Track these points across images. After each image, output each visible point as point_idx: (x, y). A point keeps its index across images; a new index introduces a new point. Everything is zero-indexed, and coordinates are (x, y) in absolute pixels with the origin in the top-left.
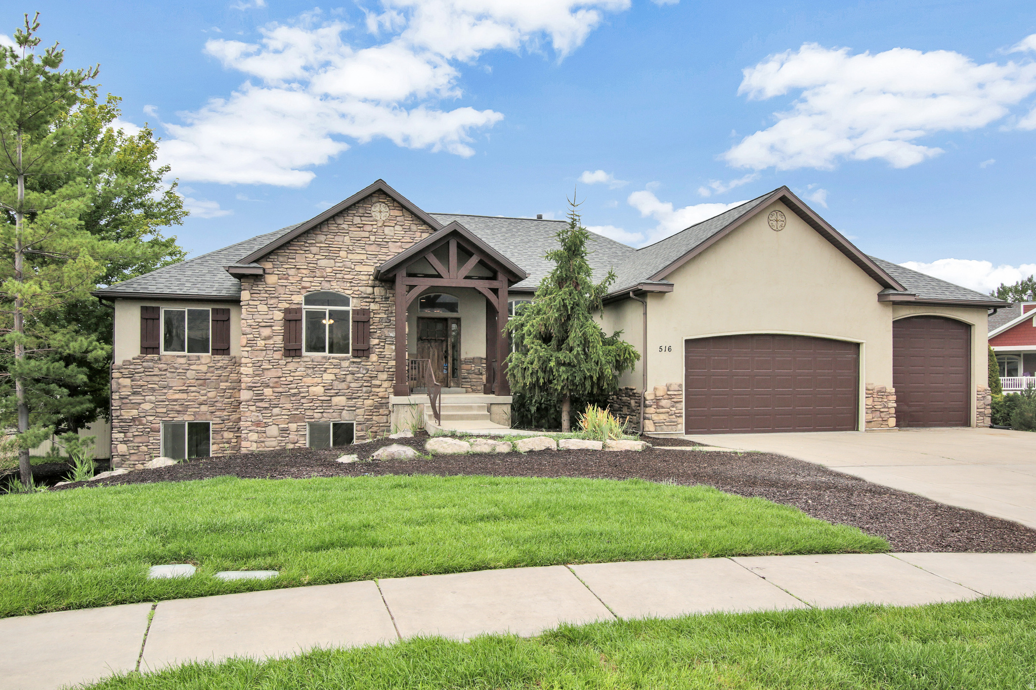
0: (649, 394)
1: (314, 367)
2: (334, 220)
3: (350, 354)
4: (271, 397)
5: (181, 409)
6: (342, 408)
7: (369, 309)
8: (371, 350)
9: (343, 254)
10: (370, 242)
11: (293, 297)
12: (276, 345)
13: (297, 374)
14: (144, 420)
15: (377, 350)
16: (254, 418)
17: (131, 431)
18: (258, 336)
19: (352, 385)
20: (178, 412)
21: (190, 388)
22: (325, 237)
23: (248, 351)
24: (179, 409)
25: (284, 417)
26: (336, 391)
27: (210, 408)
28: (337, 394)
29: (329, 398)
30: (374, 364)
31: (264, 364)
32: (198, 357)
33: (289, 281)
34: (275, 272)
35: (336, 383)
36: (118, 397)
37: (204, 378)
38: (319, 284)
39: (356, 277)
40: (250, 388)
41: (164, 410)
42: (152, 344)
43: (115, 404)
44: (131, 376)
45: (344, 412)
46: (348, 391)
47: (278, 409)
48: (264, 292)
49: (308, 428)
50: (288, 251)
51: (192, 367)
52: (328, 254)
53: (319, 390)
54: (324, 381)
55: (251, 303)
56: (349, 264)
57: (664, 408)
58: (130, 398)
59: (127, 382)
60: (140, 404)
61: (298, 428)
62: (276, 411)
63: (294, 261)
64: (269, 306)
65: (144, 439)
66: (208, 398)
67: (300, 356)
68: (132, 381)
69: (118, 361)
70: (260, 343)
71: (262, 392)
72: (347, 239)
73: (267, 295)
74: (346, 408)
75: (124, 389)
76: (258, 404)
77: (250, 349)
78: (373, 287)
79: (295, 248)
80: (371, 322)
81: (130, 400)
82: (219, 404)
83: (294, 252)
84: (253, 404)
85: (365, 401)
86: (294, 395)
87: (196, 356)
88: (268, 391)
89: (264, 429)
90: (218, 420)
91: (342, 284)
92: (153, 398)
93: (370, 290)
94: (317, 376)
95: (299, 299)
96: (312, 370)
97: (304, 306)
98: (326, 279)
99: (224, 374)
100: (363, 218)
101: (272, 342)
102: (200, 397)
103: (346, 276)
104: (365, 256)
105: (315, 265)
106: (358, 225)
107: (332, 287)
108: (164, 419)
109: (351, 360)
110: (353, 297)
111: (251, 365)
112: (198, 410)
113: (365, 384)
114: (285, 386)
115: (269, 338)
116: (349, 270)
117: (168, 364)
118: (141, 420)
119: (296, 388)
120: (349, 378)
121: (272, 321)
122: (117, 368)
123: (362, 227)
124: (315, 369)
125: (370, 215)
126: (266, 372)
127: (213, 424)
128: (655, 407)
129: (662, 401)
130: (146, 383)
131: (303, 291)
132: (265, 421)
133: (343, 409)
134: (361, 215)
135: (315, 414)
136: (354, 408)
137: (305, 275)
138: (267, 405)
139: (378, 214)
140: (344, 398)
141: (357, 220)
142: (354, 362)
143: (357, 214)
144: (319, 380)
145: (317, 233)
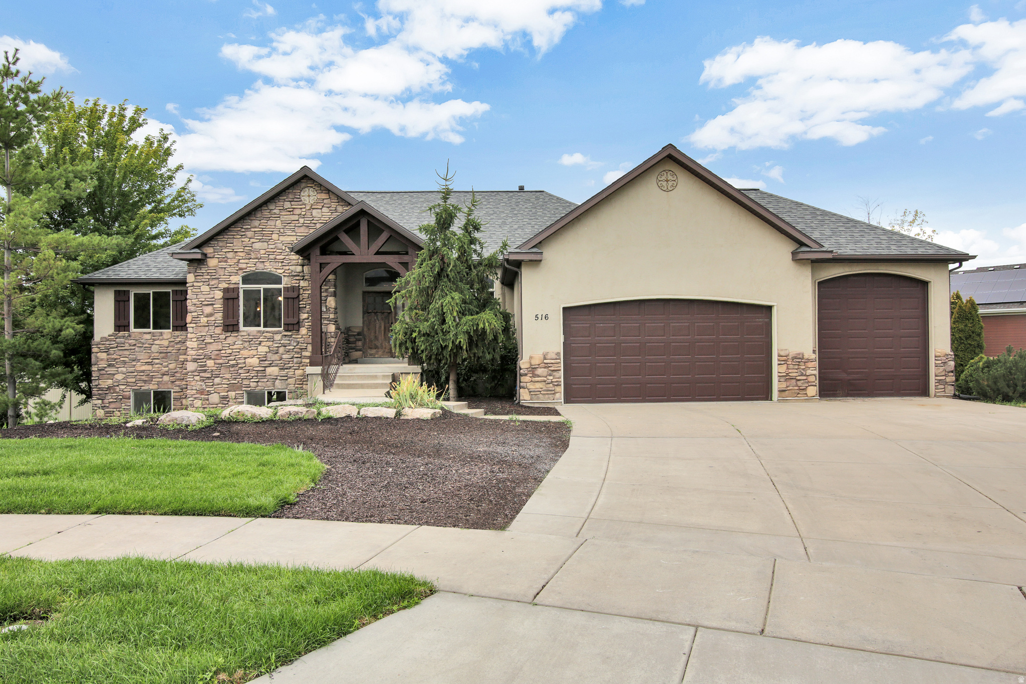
0: (523, 363)
1: (251, 341)
2: (267, 206)
3: (282, 328)
4: (213, 368)
5: (147, 379)
6: (275, 377)
7: (299, 286)
8: (301, 324)
9: (275, 236)
10: (299, 225)
11: (231, 278)
12: (216, 322)
13: (235, 347)
14: (117, 389)
15: (306, 324)
16: (199, 386)
17: (107, 398)
18: (201, 313)
19: (284, 356)
20: (145, 381)
21: (154, 361)
22: (259, 222)
23: (193, 327)
24: (145, 379)
25: (224, 386)
26: (270, 362)
27: (171, 378)
28: (270, 365)
29: (263, 369)
30: (304, 336)
31: (206, 338)
32: (161, 333)
33: (228, 264)
34: (216, 256)
35: (269, 355)
36: (96, 369)
37: (165, 351)
38: (254, 265)
39: (287, 257)
40: (195, 360)
41: (133, 380)
42: (124, 323)
43: (95, 375)
44: (107, 351)
45: (277, 381)
46: (281, 362)
47: (219, 379)
48: (206, 274)
49: (245, 396)
50: (226, 237)
51: (156, 342)
52: (261, 238)
53: (254, 361)
54: (259, 353)
55: (195, 284)
56: (280, 246)
57: (540, 377)
58: (106, 370)
59: (103, 356)
60: (114, 374)
61: (236, 396)
62: (217, 380)
63: (232, 245)
64: (210, 286)
65: (118, 405)
66: (169, 369)
67: (238, 331)
68: (108, 355)
69: (97, 338)
70: (204, 320)
71: (205, 364)
72: (279, 222)
73: (209, 277)
74: (279, 378)
75: (102, 362)
76: (202, 374)
77: (194, 325)
78: (303, 266)
79: (232, 234)
80: (301, 299)
81: (106, 371)
82: (178, 375)
83: (232, 237)
84: (198, 374)
85: (296, 371)
86: (233, 366)
87: (160, 332)
88: (210, 363)
89: (207, 397)
90: (177, 389)
91: (275, 264)
92: (124, 370)
93: (299, 268)
94: (253, 348)
95: (237, 279)
96: (248, 343)
97: (241, 286)
98: (260, 260)
99: (182, 348)
100: (293, 203)
101: (213, 319)
102: (163, 368)
103: (278, 257)
104: (295, 237)
105: (251, 248)
106: (288, 210)
107: (266, 267)
108: (133, 388)
109: (283, 334)
110: (284, 276)
111: (195, 339)
112: (161, 380)
113: (296, 356)
114: (225, 358)
115: (211, 315)
116: (281, 251)
117: (136, 340)
118: (115, 389)
119: (235, 360)
120: (281, 350)
121: (214, 300)
122: (96, 344)
123: (292, 211)
124: (251, 342)
125: (299, 200)
126: (208, 346)
127: (174, 392)
128: (531, 375)
129: (539, 369)
130: (118, 357)
131: (240, 272)
132: (207, 389)
133: (277, 379)
134: (290, 200)
135: (251, 384)
136: (287, 377)
137: (241, 258)
138: (209, 375)
139: (307, 199)
140: (276, 369)
141: (287, 205)
142: (285, 335)
143: (287, 200)
144: (254, 352)
145: (252, 218)
